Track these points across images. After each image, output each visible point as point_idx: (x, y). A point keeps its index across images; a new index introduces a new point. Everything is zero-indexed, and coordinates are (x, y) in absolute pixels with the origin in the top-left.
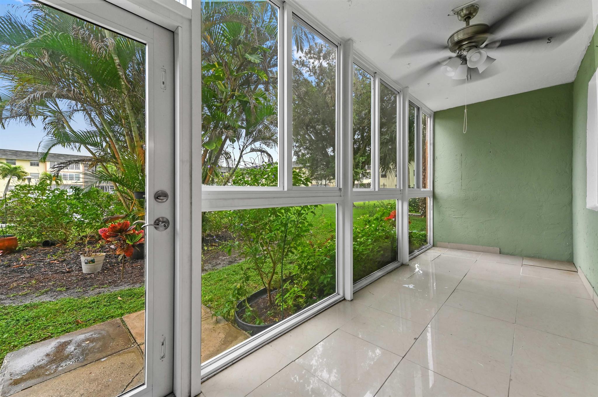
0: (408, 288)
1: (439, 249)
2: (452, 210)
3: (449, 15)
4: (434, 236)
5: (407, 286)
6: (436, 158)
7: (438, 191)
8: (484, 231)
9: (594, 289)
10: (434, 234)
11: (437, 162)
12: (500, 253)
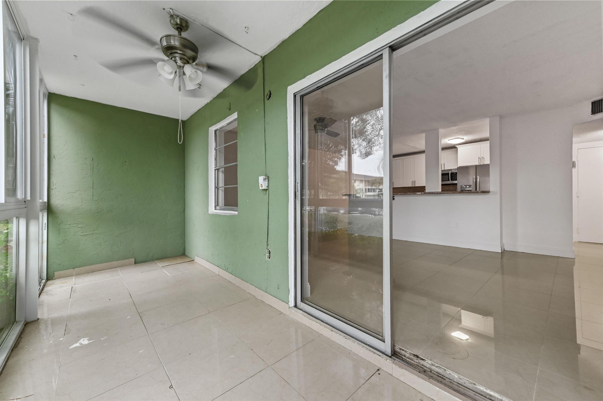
0: (82, 346)
1: (64, 281)
2: (79, 226)
3: (164, 9)
4: (49, 266)
5: (78, 345)
6: (52, 156)
7: (56, 202)
8: (119, 245)
9: (219, 267)
10: (49, 263)
11: (54, 162)
12: (135, 264)
